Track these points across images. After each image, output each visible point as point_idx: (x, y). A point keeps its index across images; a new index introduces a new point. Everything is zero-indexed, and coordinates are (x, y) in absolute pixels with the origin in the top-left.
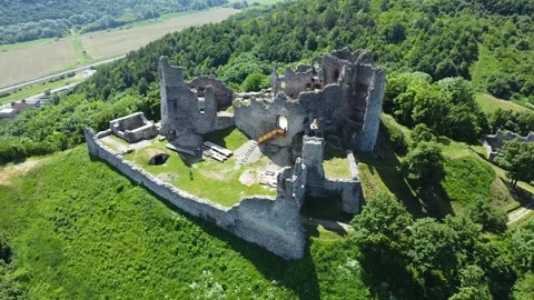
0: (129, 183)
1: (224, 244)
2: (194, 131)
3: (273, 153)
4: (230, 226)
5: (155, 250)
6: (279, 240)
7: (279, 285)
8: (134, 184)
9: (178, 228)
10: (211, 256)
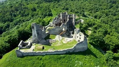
0: (42, 56)
1: (74, 55)
2: (42, 39)
3: (64, 36)
4: (74, 51)
5: (63, 65)
6: (84, 48)
7: (88, 55)
8: (43, 56)
9: (64, 58)
10: (74, 58)
